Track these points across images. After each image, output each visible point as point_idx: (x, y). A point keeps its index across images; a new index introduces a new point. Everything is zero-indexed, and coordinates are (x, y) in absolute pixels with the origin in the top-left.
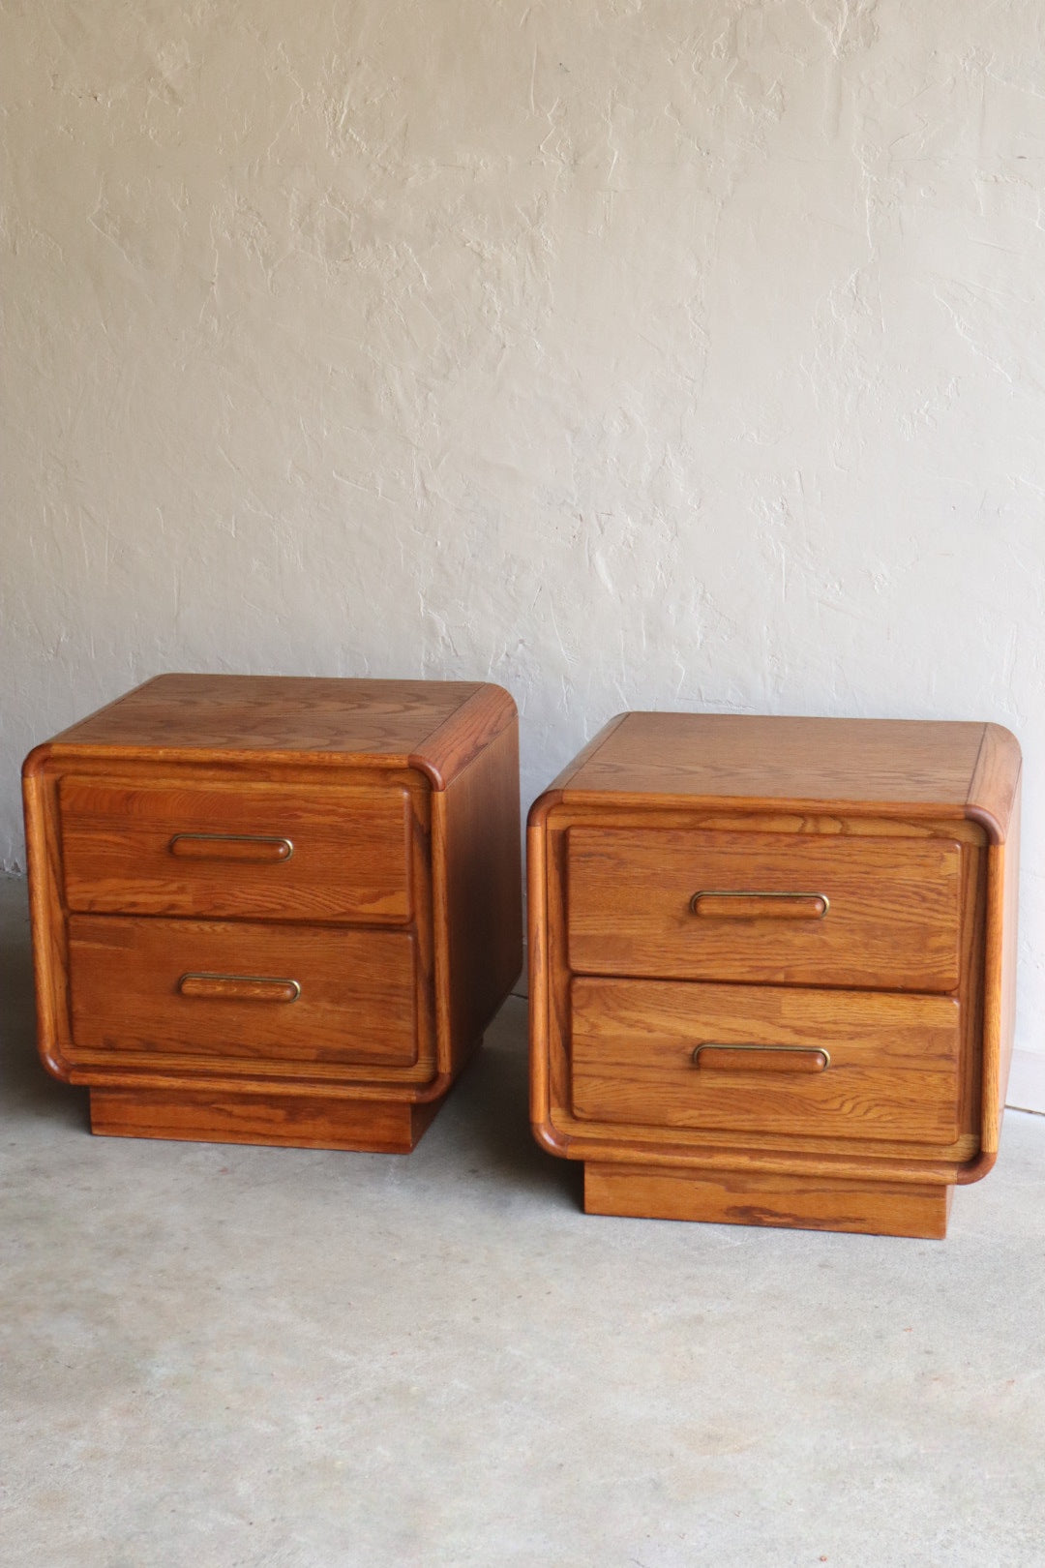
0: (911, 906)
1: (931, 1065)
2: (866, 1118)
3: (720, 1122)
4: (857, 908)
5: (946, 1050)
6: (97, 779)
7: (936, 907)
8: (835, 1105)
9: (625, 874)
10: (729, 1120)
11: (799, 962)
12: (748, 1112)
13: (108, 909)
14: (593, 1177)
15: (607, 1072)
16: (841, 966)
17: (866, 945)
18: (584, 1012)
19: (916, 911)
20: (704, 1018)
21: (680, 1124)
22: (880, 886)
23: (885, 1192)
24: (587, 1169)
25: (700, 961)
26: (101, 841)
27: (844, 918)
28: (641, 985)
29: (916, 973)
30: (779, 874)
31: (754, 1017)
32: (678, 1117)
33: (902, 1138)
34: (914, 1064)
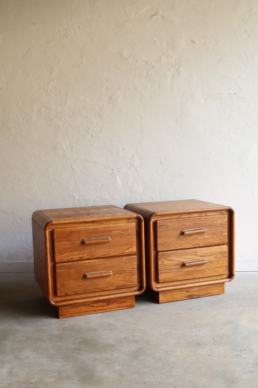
0: (220, 228)
1: (224, 259)
2: (213, 272)
3: (187, 278)
4: (210, 230)
5: (226, 256)
6: (63, 229)
7: (224, 228)
8: (207, 270)
9: (168, 229)
10: (188, 277)
11: (200, 242)
12: (192, 275)
13: (66, 260)
14: (161, 295)
15: (165, 271)
16: (208, 242)
17: (212, 237)
18: (160, 259)
19: (220, 229)
20: (183, 257)
21: (180, 280)
22: (214, 225)
23: (214, 286)
24: (160, 294)
25: (182, 245)
26: (64, 244)
27: (208, 232)
28: (171, 252)
29: (221, 241)
30: (196, 225)
31: (193, 255)
32: (179, 278)
33: (219, 274)
34: (220, 259)
